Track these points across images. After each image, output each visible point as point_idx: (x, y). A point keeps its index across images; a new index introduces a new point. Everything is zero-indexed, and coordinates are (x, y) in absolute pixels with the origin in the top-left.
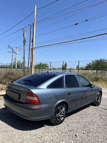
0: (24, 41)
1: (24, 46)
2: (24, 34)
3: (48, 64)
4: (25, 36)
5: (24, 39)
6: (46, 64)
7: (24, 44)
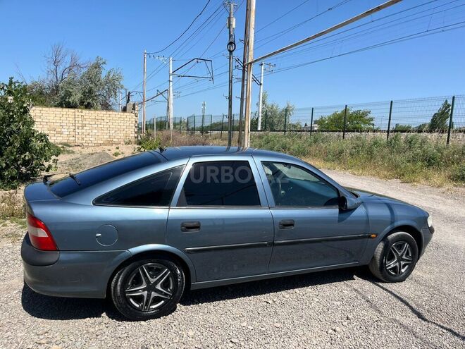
0: (230, 43)
1: (230, 59)
2: (229, 18)
3: (369, 112)
4: (234, 26)
5: (230, 36)
6: (365, 114)
7: (231, 52)
